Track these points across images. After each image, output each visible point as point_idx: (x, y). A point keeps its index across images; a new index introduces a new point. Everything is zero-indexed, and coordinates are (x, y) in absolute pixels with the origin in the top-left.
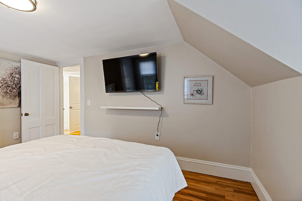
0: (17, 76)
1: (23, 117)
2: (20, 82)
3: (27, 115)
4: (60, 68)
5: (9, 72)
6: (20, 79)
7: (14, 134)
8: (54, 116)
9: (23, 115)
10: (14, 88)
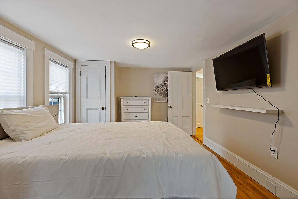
0: (167, 82)
1: (169, 108)
2: (168, 86)
3: (171, 107)
4: (193, 72)
5: (163, 80)
6: (168, 84)
7: (165, 118)
8: (188, 110)
9: (169, 107)
10: (165, 90)
